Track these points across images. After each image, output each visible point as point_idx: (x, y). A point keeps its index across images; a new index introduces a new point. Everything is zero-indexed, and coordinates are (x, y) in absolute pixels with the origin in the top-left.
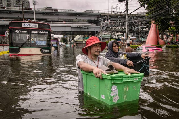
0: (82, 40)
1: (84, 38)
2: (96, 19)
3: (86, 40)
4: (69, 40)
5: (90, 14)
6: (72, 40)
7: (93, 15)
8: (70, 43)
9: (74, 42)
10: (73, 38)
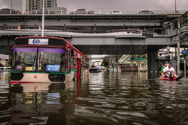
0: (129, 62)
1: (132, 59)
2: (158, 24)
3: (134, 63)
4: (112, 63)
5: (148, 16)
6: (115, 63)
7: (153, 18)
8: (113, 66)
9: (118, 65)
10: (117, 60)
